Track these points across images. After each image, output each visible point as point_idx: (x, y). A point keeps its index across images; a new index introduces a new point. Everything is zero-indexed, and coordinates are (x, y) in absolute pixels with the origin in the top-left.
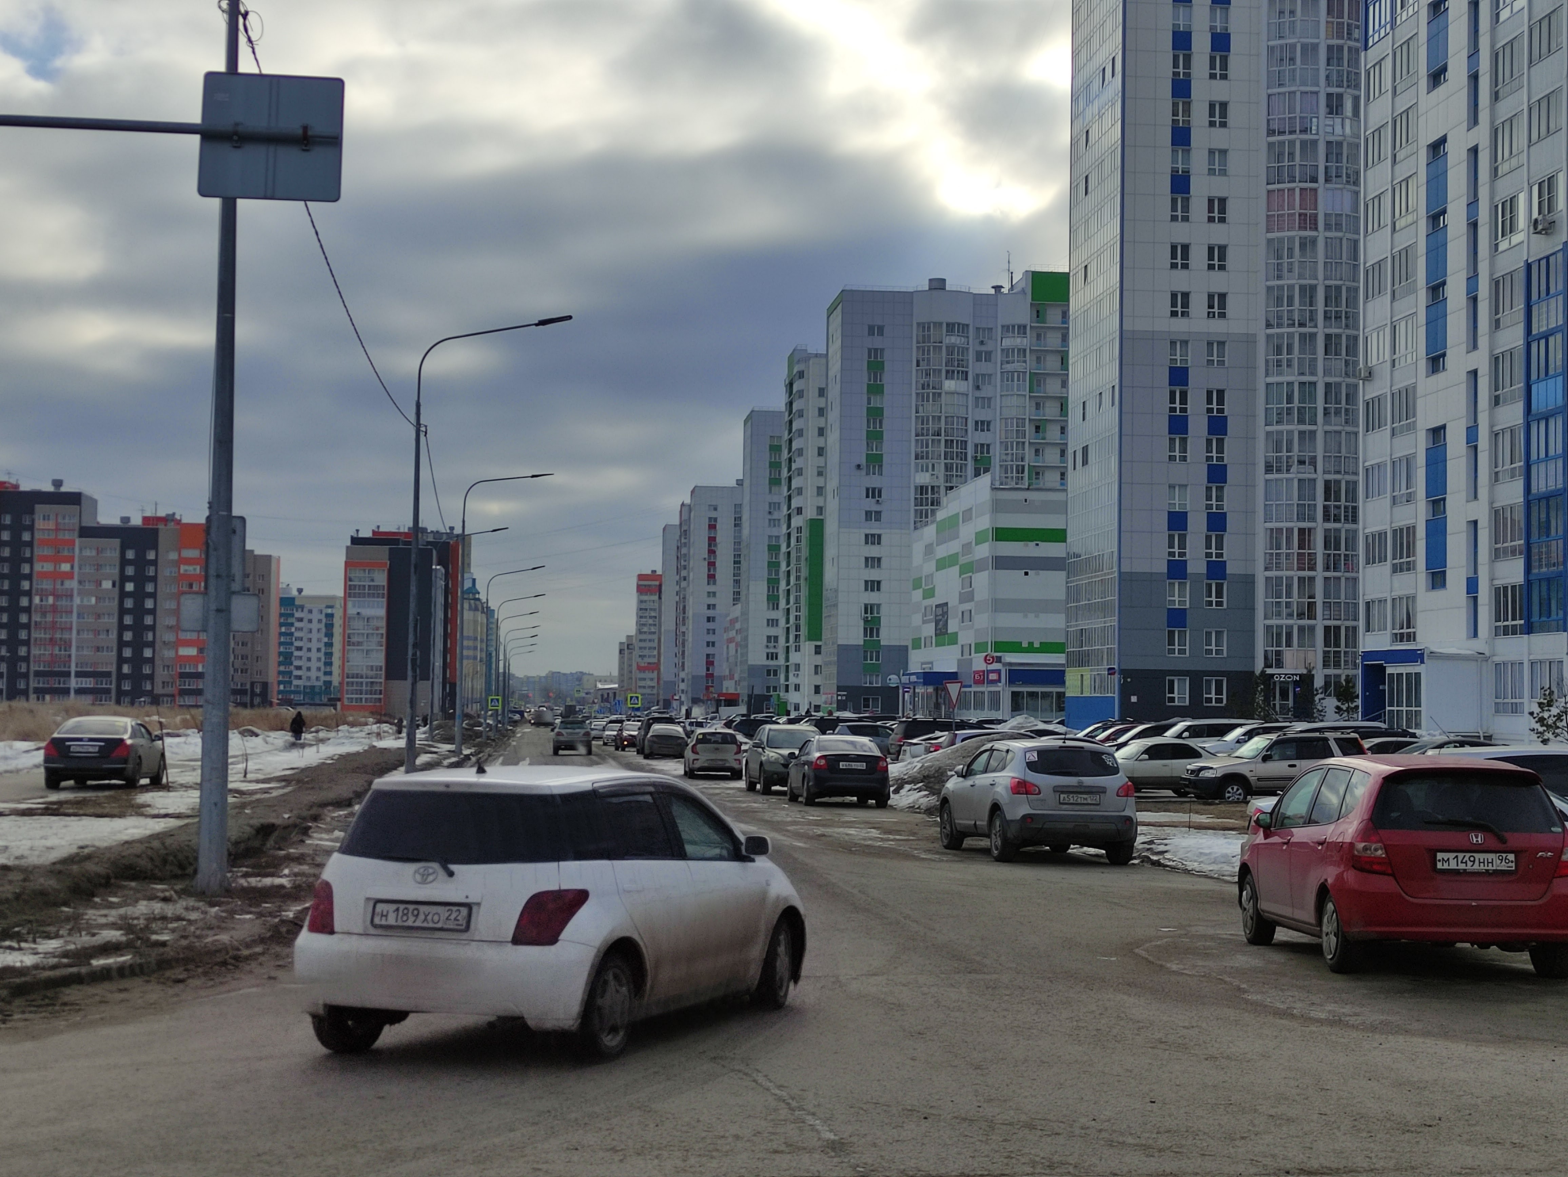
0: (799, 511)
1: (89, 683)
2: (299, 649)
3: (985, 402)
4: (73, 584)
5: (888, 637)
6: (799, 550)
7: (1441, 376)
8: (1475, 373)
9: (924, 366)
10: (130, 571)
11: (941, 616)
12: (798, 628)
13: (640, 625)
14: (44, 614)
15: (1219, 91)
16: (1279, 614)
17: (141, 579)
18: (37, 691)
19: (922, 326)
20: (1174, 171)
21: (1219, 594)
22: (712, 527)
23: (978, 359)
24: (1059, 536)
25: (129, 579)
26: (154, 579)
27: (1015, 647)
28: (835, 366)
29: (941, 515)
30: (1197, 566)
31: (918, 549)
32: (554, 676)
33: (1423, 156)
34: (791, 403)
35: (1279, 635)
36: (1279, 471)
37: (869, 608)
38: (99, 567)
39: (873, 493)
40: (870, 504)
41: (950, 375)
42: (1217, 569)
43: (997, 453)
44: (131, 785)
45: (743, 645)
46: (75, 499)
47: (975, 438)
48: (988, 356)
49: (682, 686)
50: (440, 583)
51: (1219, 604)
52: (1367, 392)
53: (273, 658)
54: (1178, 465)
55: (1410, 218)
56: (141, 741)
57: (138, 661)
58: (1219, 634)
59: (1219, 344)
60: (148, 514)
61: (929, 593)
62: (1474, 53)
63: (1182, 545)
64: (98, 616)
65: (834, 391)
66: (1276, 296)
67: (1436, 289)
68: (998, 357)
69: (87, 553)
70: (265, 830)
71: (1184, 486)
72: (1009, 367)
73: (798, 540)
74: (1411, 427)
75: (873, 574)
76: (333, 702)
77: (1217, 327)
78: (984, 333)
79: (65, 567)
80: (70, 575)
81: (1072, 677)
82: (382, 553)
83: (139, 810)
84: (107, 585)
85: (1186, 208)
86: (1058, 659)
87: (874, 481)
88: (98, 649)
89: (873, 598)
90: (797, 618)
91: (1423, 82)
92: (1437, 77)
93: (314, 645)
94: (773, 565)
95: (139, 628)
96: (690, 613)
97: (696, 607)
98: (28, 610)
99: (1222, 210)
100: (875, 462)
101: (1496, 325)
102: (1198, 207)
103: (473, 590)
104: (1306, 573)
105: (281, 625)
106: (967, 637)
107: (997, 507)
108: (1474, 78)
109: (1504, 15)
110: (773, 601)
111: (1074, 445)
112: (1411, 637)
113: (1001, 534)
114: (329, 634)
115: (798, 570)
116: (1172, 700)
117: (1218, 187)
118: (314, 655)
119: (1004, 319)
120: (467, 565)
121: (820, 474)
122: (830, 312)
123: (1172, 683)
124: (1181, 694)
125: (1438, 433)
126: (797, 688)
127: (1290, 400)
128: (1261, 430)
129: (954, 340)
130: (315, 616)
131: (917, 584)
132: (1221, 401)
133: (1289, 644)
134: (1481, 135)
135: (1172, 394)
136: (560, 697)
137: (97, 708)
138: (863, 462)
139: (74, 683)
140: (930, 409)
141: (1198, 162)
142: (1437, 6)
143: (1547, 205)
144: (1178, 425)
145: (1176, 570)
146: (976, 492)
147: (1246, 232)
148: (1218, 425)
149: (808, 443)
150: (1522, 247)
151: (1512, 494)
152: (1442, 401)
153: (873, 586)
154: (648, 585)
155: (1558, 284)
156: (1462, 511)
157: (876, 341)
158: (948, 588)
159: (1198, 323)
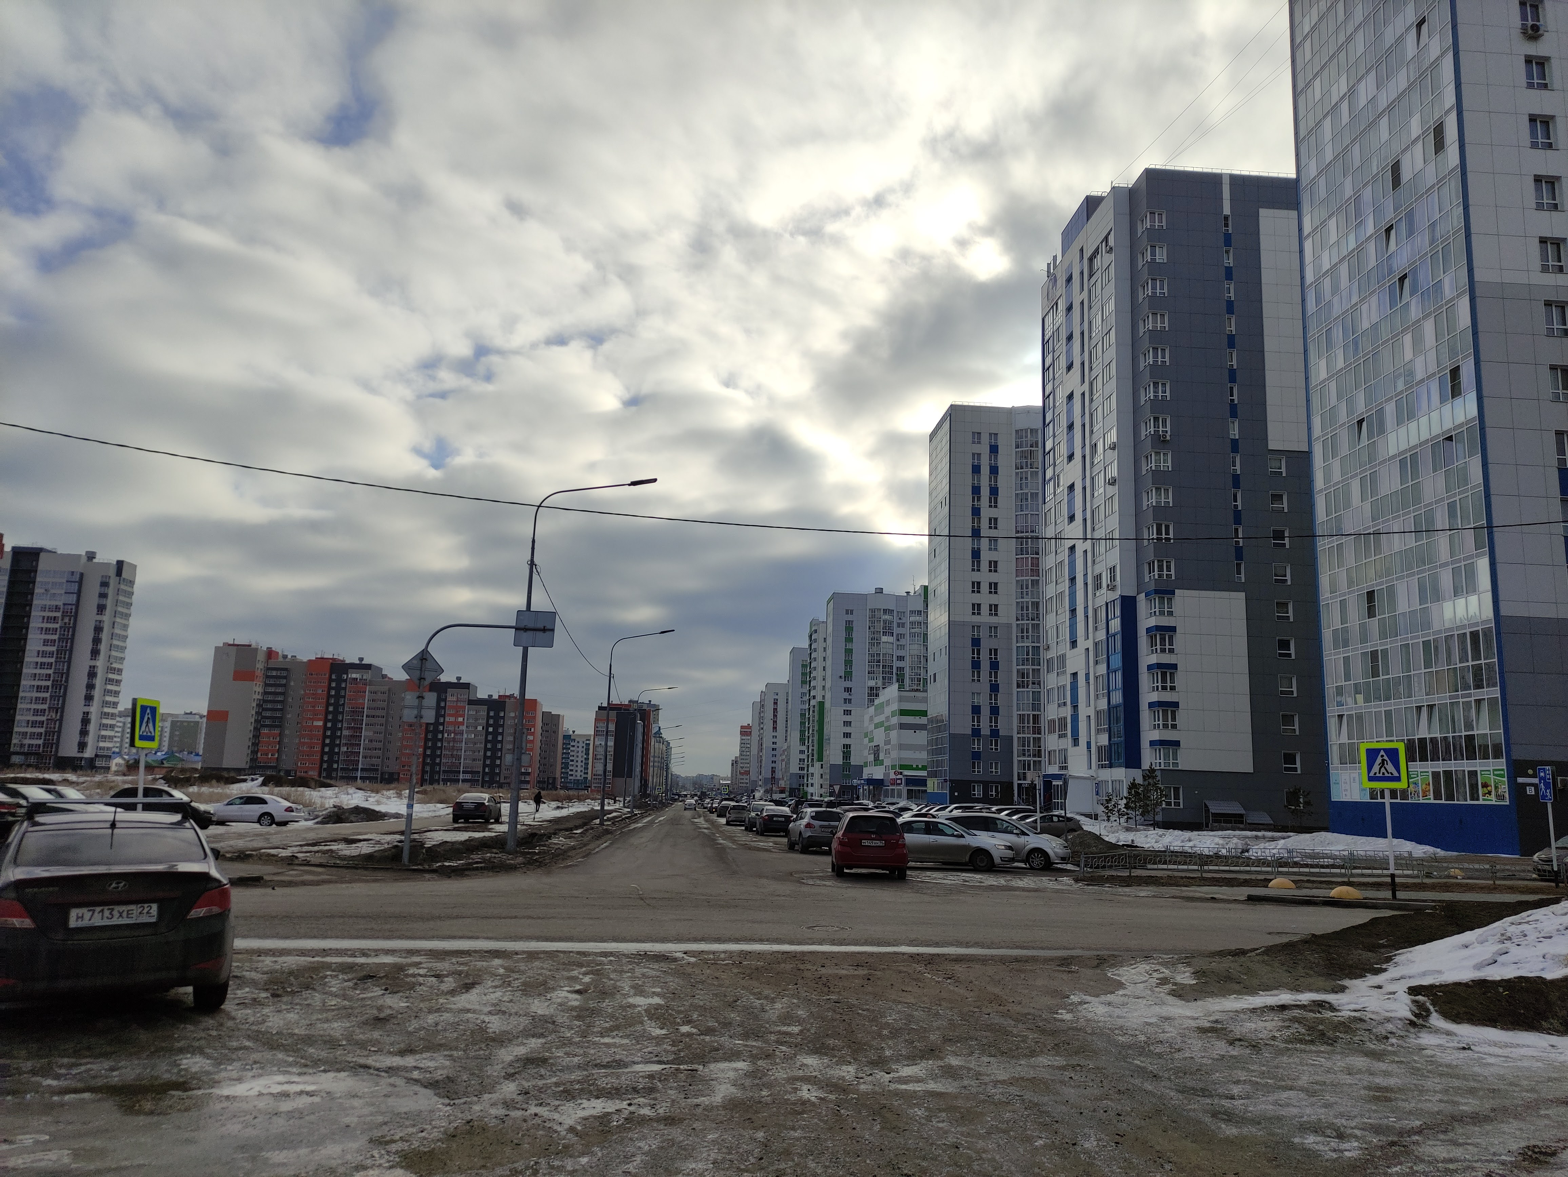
0: (814, 697)
1: (468, 776)
2: (572, 761)
3: (901, 647)
4: (464, 728)
5: (854, 761)
6: (814, 717)
7: (1075, 650)
8: (1088, 649)
9: (872, 629)
10: (491, 722)
11: (876, 750)
12: (813, 755)
13: (741, 751)
14: (449, 742)
15: (993, 513)
16: (1024, 755)
17: (496, 726)
18: (443, 780)
19: (873, 611)
20: (973, 548)
21: (996, 745)
22: (775, 703)
23: (899, 626)
24: (925, 714)
25: (491, 726)
26: (503, 726)
27: (910, 767)
28: (830, 629)
29: (877, 702)
30: (985, 731)
31: (867, 718)
32: (700, 776)
33: (1067, 551)
34: (811, 645)
35: (1024, 765)
36: (1023, 687)
37: (847, 747)
38: (476, 719)
39: (848, 690)
40: (846, 695)
41: (885, 634)
42: (995, 733)
43: (907, 672)
44: (487, 822)
45: (789, 763)
46: (467, 686)
47: (896, 664)
48: (903, 625)
49: (760, 783)
50: (640, 729)
51: (996, 749)
52: (1047, 655)
53: (559, 766)
54: (976, 684)
55: (1062, 579)
56: (491, 804)
57: (493, 766)
58: (996, 764)
59: (995, 628)
60: (501, 694)
61: (871, 740)
62: (1084, 510)
63: (979, 721)
64: (475, 744)
65: (829, 640)
66: (1021, 607)
67: (1073, 612)
68: (908, 625)
69: (471, 713)
70: (533, 835)
71: (979, 694)
72: (913, 631)
73: (813, 711)
74: (1064, 672)
75: (847, 730)
76: (586, 788)
77: (994, 620)
78: (901, 614)
79: (460, 719)
80: (462, 723)
81: (930, 783)
82: (613, 714)
83: (489, 830)
84: (480, 728)
85: (979, 566)
86: (924, 773)
87: (848, 684)
88: (474, 760)
89: (847, 741)
90: (813, 750)
91: (1066, 520)
92: (1072, 518)
93: (580, 759)
94: (802, 724)
95: (494, 750)
96: (764, 746)
97: (767, 743)
98: (441, 740)
99: (996, 567)
100: (848, 676)
101: (1096, 629)
102: (984, 565)
103: (659, 733)
104: (1037, 736)
105: (563, 749)
106: (887, 762)
107: (901, 699)
108: (1085, 520)
109: (1096, 494)
110: (802, 741)
111: (931, 673)
112: (1066, 768)
113: (903, 713)
114: (587, 754)
115: (813, 726)
116: (974, 795)
117: (993, 556)
118: (579, 764)
119: (911, 607)
120: (657, 720)
121: (824, 679)
122: (828, 603)
123: (974, 786)
124: (978, 792)
125: (1075, 675)
126: (812, 785)
127: (1028, 654)
128: (1014, 668)
129: (887, 617)
130: (581, 744)
131: (866, 735)
132: (996, 654)
133: (1029, 769)
134: (1088, 546)
135: (973, 650)
136: (701, 786)
137: (473, 789)
138: (843, 675)
139: (461, 777)
140: (875, 650)
141: (984, 544)
142: (1071, 487)
143: (1113, 578)
144: (976, 665)
145: (976, 732)
146: (891, 692)
147: (1007, 577)
148: (995, 666)
149: (818, 664)
150: (1104, 596)
151: (1103, 704)
152: (1076, 661)
153: (847, 735)
154: (745, 731)
155: (1118, 612)
156: (1084, 711)
157: (850, 617)
158: (879, 736)
159: (985, 618)
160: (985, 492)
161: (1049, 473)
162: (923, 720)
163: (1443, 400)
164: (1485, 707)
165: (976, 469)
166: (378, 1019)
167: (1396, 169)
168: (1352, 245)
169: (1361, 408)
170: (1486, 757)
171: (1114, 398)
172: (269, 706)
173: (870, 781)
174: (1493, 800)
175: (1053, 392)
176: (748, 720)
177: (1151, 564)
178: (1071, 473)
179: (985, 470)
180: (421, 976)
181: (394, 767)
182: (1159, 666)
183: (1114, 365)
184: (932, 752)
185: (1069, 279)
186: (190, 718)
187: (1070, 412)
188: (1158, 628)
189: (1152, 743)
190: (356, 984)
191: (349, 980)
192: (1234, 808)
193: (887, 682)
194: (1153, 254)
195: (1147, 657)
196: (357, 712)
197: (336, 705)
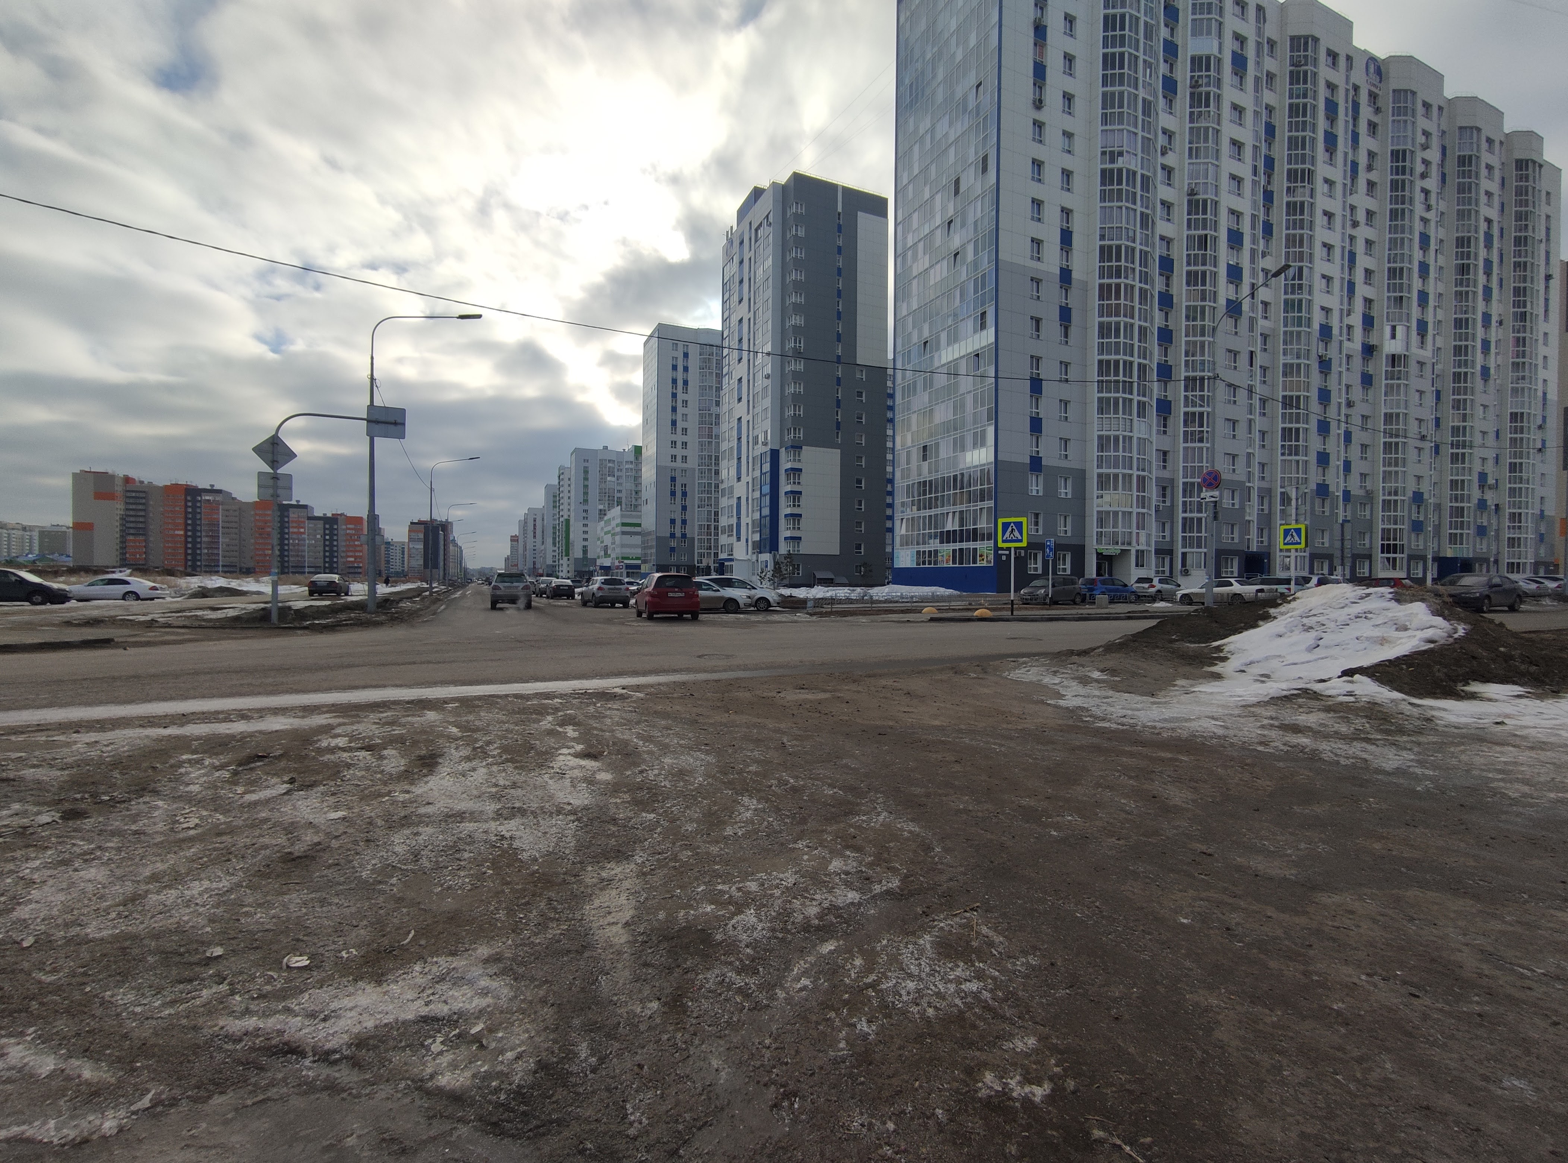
0: (562, 516)
2: (392, 559)
3: (620, 484)
4: (305, 536)
5: (590, 555)
6: (562, 528)
7: (740, 483)
8: (748, 482)
9: (601, 472)
11: (606, 549)
12: (562, 552)
13: (512, 552)
14: (294, 546)
15: (685, 397)
17: (332, 535)
18: (294, 571)
19: (601, 460)
20: (672, 419)
21: (685, 543)
22: (535, 521)
23: (618, 471)
24: (639, 525)
25: (327, 534)
26: (337, 534)
27: (628, 558)
28: (573, 472)
29: (606, 518)
30: (678, 534)
31: (599, 528)
33: (736, 421)
34: (559, 482)
35: (701, 554)
36: (701, 507)
37: (585, 547)
38: (315, 530)
39: (586, 511)
40: (584, 514)
41: (609, 475)
42: (684, 536)
43: (623, 500)
45: (545, 558)
46: (305, 507)
47: (617, 495)
48: (621, 470)
50: (442, 538)
51: (685, 545)
52: (721, 487)
53: (383, 562)
54: (673, 505)
55: (732, 438)
59: (684, 471)
60: (333, 513)
61: (602, 542)
62: (748, 395)
63: (674, 528)
64: (316, 547)
65: (573, 479)
66: (701, 457)
67: (739, 459)
69: (310, 525)
71: (675, 511)
72: (630, 473)
73: (562, 525)
74: (733, 496)
75: (586, 536)
76: (405, 576)
77: (684, 465)
78: (621, 462)
79: (302, 530)
80: (304, 533)
81: (643, 567)
82: (421, 527)
85: (676, 430)
86: (639, 562)
87: (586, 508)
88: (316, 558)
89: (585, 543)
90: (562, 549)
91: (736, 401)
92: (740, 400)
93: (398, 558)
94: (554, 533)
95: (332, 551)
96: (527, 548)
97: (530, 546)
98: (288, 544)
99: (686, 431)
100: (586, 501)
101: (754, 469)
102: (679, 430)
103: (454, 540)
105: (386, 551)
106: (613, 555)
107: (622, 516)
108: (748, 401)
109: (756, 384)
110: (554, 544)
111: (644, 499)
112: (731, 555)
113: (624, 524)
114: (403, 554)
115: (562, 535)
117: (685, 425)
118: (398, 561)
119: (626, 459)
120: (451, 532)
121: (569, 504)
122: (571, 455)
123: (671, 568)
125: (739, 498)
127: (710, 487)
128: (697, 496)
129: (611, 465)
130: (398, 548)
131: (598, 539)
132: (685, 487)
133: (704, 557)
134: (750, 417)
135: (671, 484)
136: (485, 574)
137: (324, 573)
138: (582, 501)
139: (307, 570)
140: (603, 485)
141: (679, 417)
142: (740, 380)
143: (766, 438)
144: (673, 494)
145: (673, 535)
146: (616, 512)
147: (693, 438)
148: (684, 494)
149: (565, 495)
150: (760, 449)
151: (757, 516)
152: (740, 490)
153: (585, 540)
154: (514, 539)
155: (768, 459)
156: (744, 520)
157: (586, 464)
158: (608, 540)
159: (679, 464)
160: (680, 383)
161: (725, 370)
162: (638, 529)
163: (975, 332)
164: (985, 511)
165: (675, 368)
166: (290, 859)
167: (957, 182)
168: (927, 231)
169: (926, 334)
170: (983, 540)
171: (770, 322)
172: (132, 519)
173: (602, 568)
174: (985, 564)
175: (729, 317)
176: (516, 531)
177: (789, 430)
178: (740, 370)
179: (680, 368)
180: (343, 749)
181: (250, 564)
182: (792, 492)
183: (770, 301)
184: (644, 548)
185: (742, 243)
186: (56, 529)
187: (740, 331)
188: (792, 469)
189: (786, 538)
190: (235, 773)
191: (222, 767)
192: (830, 575)
193: (610, 507)
194: (797, 230)
195: (785, 487)
196: (214, 525)
197: (194, 519)
